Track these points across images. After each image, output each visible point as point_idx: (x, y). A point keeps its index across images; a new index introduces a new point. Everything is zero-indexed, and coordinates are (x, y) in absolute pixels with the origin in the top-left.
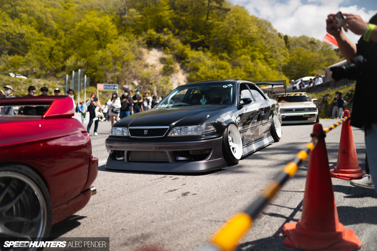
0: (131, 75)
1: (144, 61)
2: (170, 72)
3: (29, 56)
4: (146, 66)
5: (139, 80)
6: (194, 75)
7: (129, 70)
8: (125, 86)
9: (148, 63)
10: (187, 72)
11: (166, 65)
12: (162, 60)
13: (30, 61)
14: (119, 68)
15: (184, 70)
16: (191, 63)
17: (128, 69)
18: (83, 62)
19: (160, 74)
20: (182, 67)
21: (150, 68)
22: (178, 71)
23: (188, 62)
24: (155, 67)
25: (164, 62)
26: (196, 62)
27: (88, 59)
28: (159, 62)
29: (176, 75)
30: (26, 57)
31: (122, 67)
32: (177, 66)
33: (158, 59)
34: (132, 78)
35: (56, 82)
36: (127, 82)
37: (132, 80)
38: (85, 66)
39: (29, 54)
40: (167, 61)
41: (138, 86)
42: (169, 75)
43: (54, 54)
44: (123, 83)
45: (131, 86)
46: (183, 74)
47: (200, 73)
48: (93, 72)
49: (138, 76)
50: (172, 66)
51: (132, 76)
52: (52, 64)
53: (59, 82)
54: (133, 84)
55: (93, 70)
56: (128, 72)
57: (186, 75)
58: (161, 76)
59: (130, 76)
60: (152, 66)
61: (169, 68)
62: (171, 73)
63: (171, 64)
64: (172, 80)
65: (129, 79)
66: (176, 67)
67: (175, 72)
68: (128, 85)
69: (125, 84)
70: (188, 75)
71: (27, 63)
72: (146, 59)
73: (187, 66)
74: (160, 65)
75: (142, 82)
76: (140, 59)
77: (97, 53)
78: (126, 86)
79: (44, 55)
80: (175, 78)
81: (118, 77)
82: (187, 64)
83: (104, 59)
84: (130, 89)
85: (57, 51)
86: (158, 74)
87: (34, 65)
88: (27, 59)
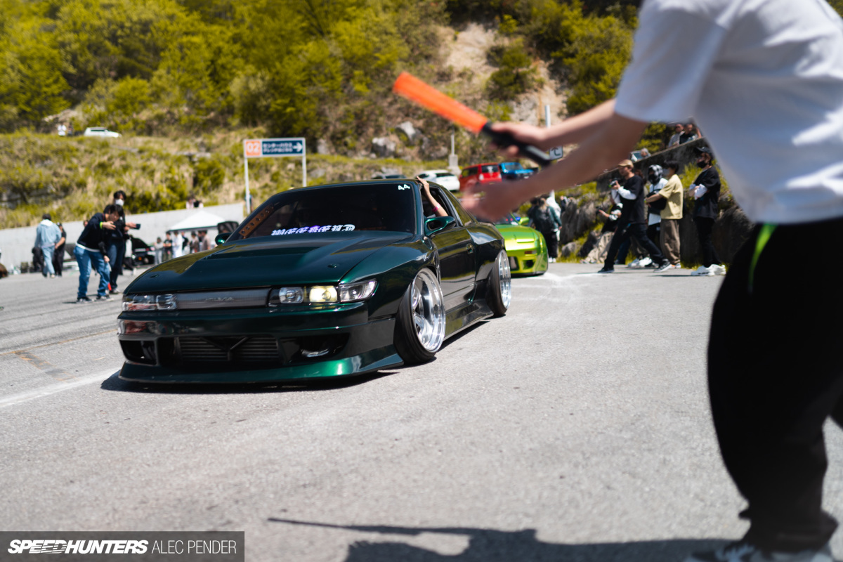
0: (398, 106)
1: (440, 61)
2: (512, 88)
3: (160, 77)
4: (444, 76)
5: (419, 118)
6: (588, 94)
7: (394, 92)
8: (375, 140)
9: (451, 68)
10: (572, 84)
11: (504, 68)
12: (493, 54)
13: (163, 89)
14: (359, 87)
15: (562, 81)
16: (579, 57)
17: (390, 90)
18: (263, 79)
19: (483, 97)
20: (554, 71)
21: (457, 80)
22: (541, 84)
23: (573, 56)
24: (470, 79)
25: (498, 59)
26: (596, 52)
27: (274, 70)
28: (484, 61)
29: (534, 96)
30: (155, 79)
31: (369, 86)
32: (541, 70)
33: (481, 52)
34: (401, 114)
35: (192, 141)
36: (384, 129)
37: (399, 119)
38: (267, 91)
39: (162, 71)
40: (506, 56)
41: (414, 136)
42: (513, 99)
43: (223, 67)
44: (371, 130)
45: (394, 138)
46: (557, 92)
47: (605, 82)
48: (285, 106)
49: (417, 109)
50: (521, 70)
51: (399, 109)
52: (217, 94)
53: (199, 140)
54: (400, 132)
55: (286, 101)
56: (389, 100)
57: (567, 96)
58: (486, 102)
59: (392, 111)
60: (461, 75)
61: (511, 78)
62: (517, 92)
63: (520, 63)
64: (520, 114)
65: (390, 118)
66: (534, 71)
67: (529, 88)
68: (387, 135)
69: (377, 133)
70: (570, 93)
71: (156, 96)
72: (447, 55)
73: (570, 67)
74: (485, 72)
75: (428, 124)
76: (428, 57)
77: (300, 51)
78: (379, 141)
79: (195, 71)
80: (530, 105)
81: (358, 116)
82: (568, 61)
83: (319, 65)
84: (391, 147)
85: (230, 58)
86: (478, 97)
87: (173, 99)
88: (157, 86)
